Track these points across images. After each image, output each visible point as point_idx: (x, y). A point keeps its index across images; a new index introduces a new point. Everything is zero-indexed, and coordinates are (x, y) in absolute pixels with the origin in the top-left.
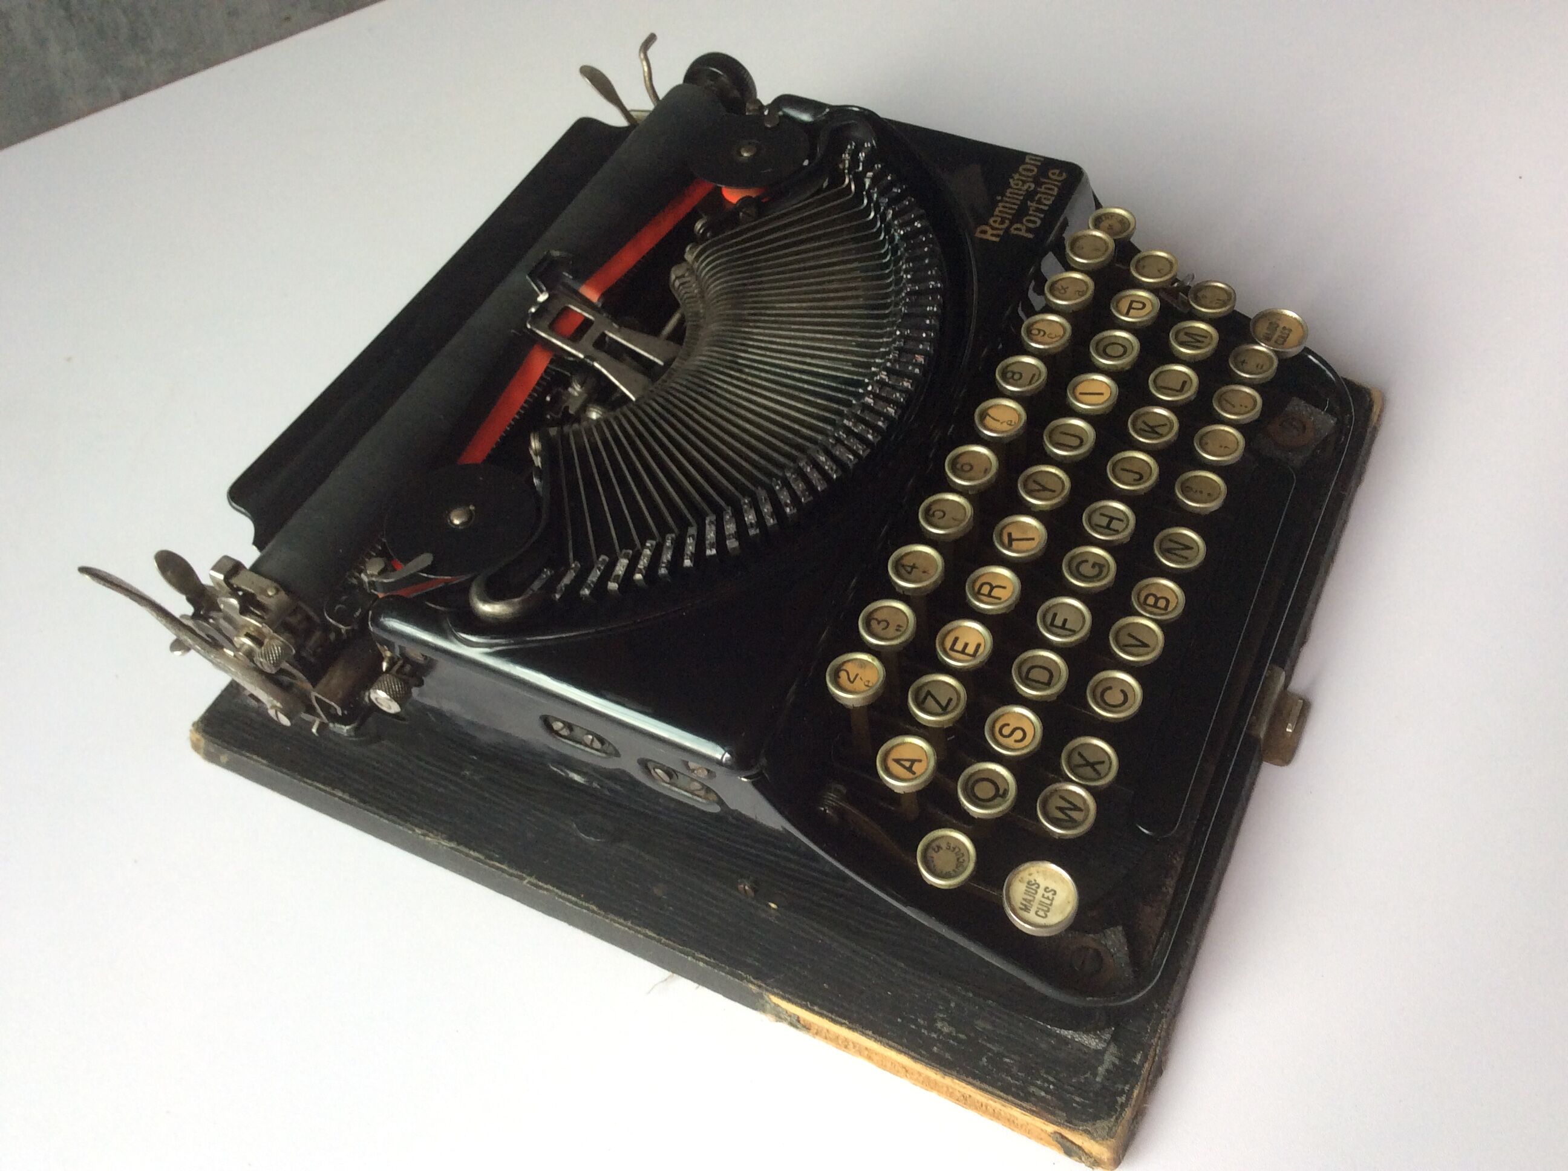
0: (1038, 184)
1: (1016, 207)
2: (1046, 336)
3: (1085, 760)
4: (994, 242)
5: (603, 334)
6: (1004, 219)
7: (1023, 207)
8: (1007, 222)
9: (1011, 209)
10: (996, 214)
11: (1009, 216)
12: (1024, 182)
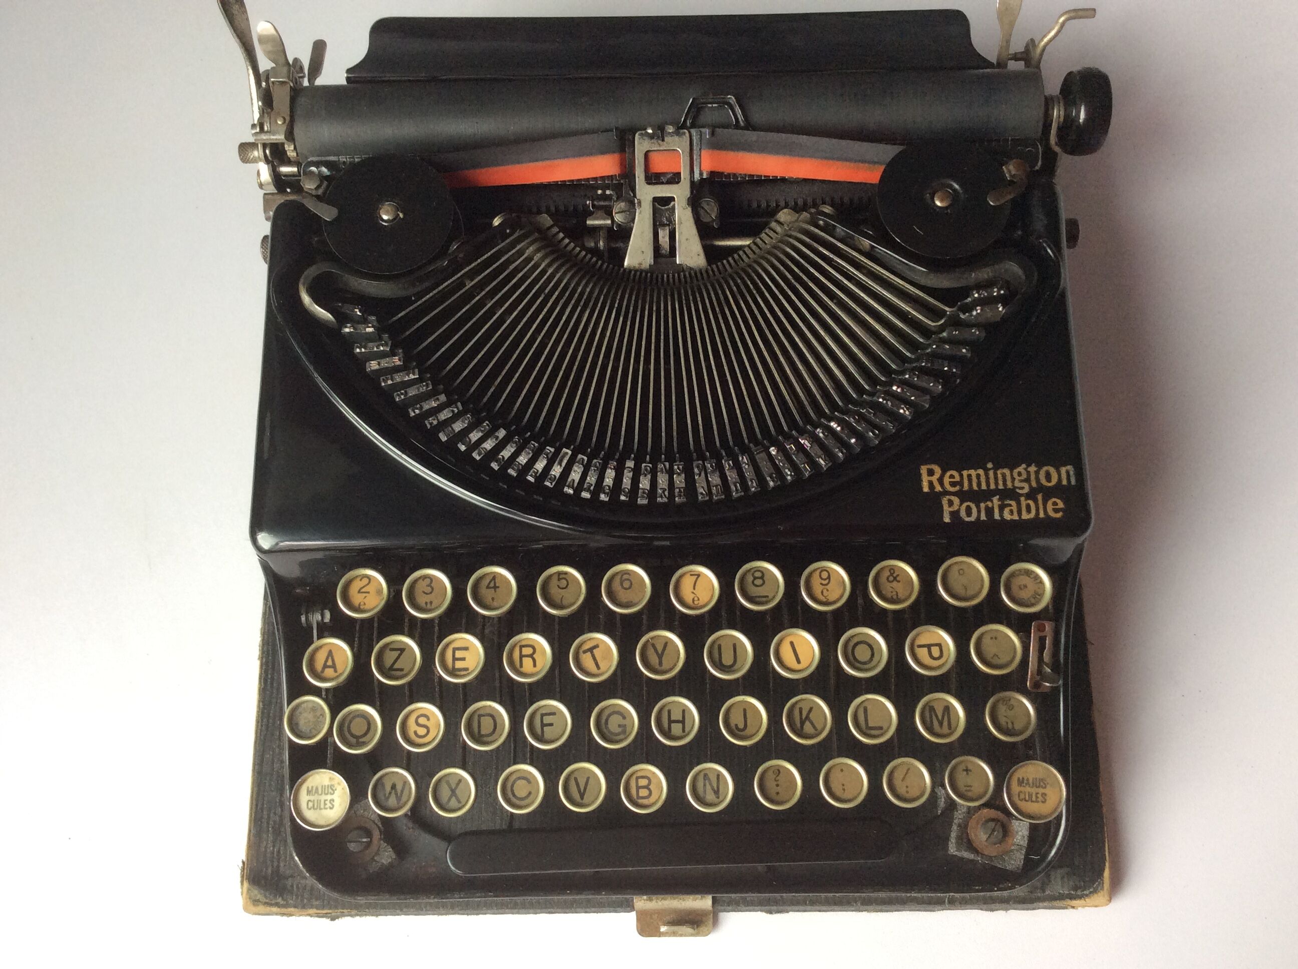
0: (1031, 495)
1: (984, 487)
2: (822, 587)
3: (456, 788)
4: (921, 488)
5: (673, 199)
6: (961, 483)
7: (987, 495)
8: (957, 488)
9: (979, 484)
10: (965, 473)
11: (966, 487)
12: (1027, 480)
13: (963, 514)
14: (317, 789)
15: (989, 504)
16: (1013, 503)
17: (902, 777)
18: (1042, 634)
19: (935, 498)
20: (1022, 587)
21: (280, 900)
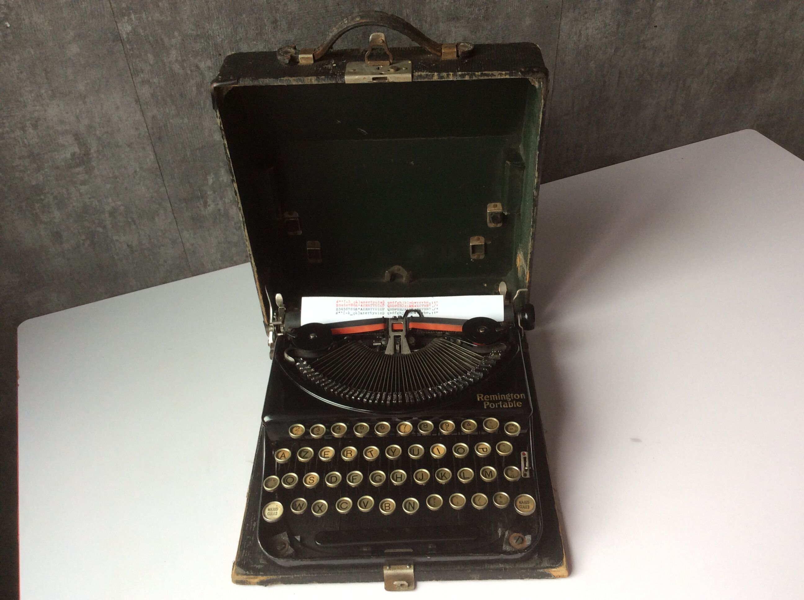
0: (512, 401)
2: (446, 427)
3: (321, 507)
5: (400, 336)
6: (490, 398)
7: (498, 401)
8: (488, 400)
9: (495, 399)
10: (491, 396)
11: (491, 399)
12: (510, 397)
13: (490, 406)
14: (272, 509)
17: (478, 500)
18: (525, 456)
19: (481, 403)
20: (511, 429)
21: (248, 572)
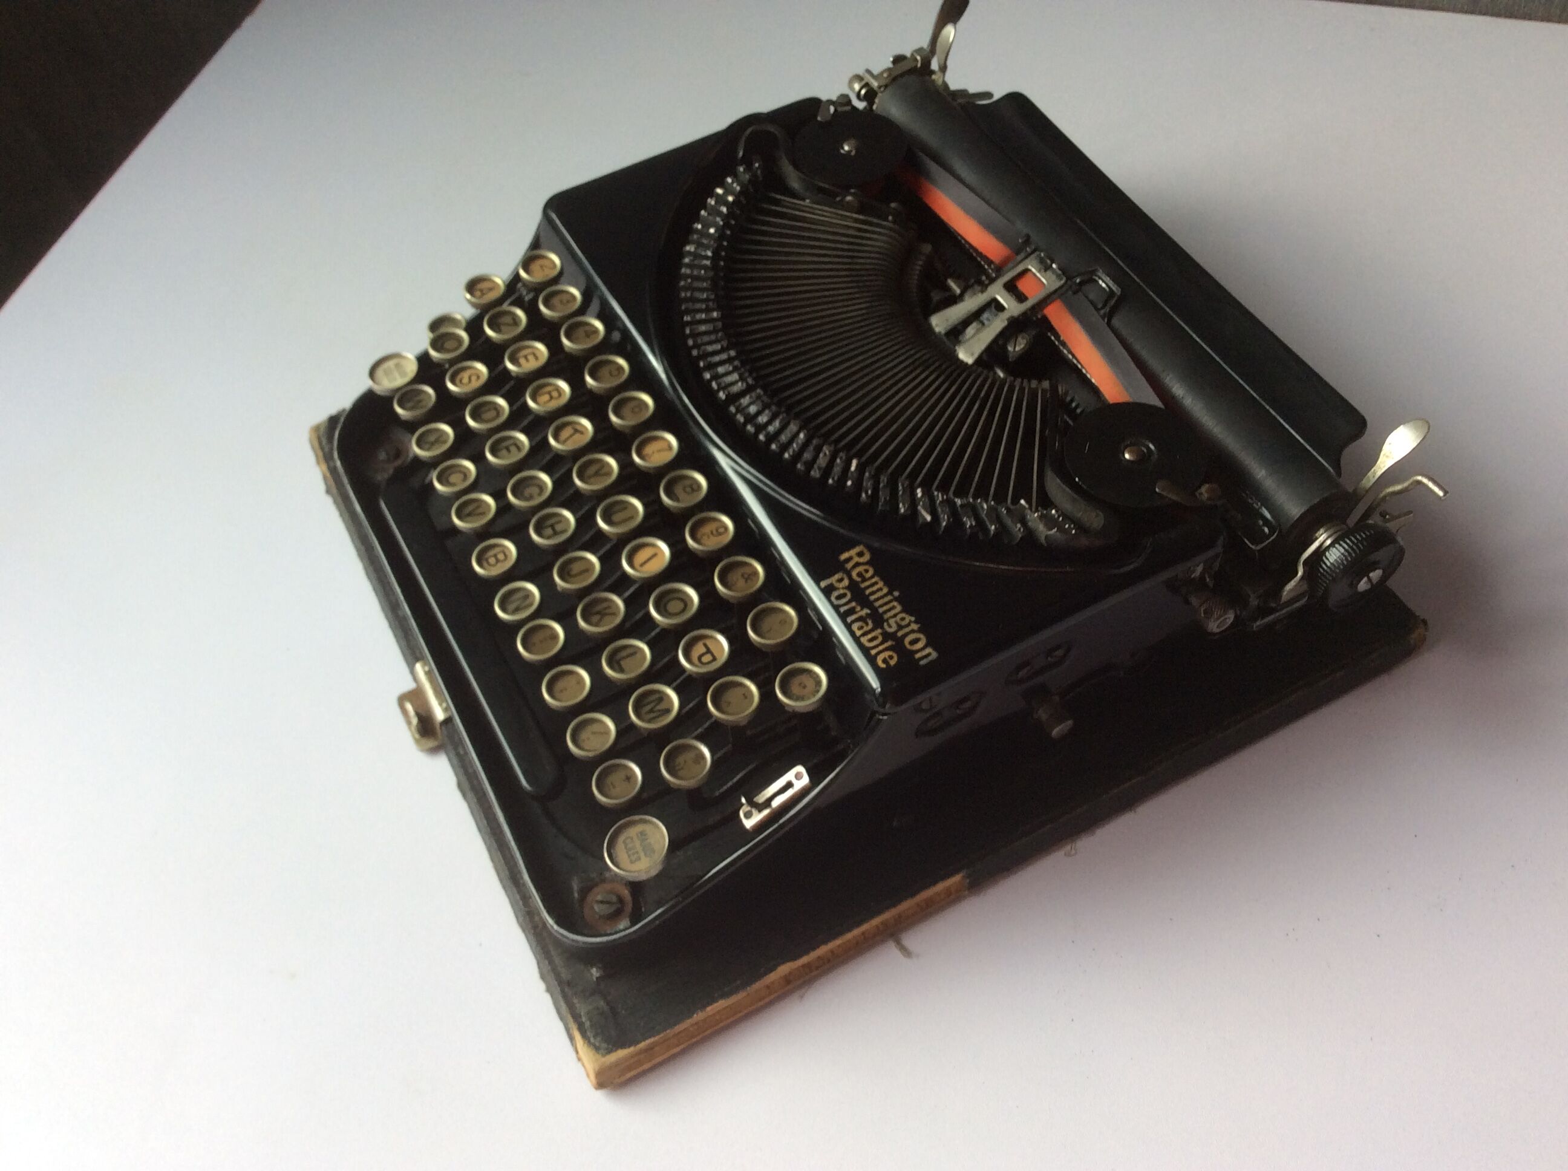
0: (886, 636)
1: (872, 598)
2: (710, 533)
4: (842, 552)
5: (1004, 310)
6: (864, 580)
7: (866, 604)
8: (859, 579)
9: (873, 593)
10: (877, 579)
11: (863, 586)
12: (900, 627)
13: (836, 593)
15: (858, 608)
16: (870, 626)
17: (591, 731)
19: (837, 567)
20: (803, 685)
